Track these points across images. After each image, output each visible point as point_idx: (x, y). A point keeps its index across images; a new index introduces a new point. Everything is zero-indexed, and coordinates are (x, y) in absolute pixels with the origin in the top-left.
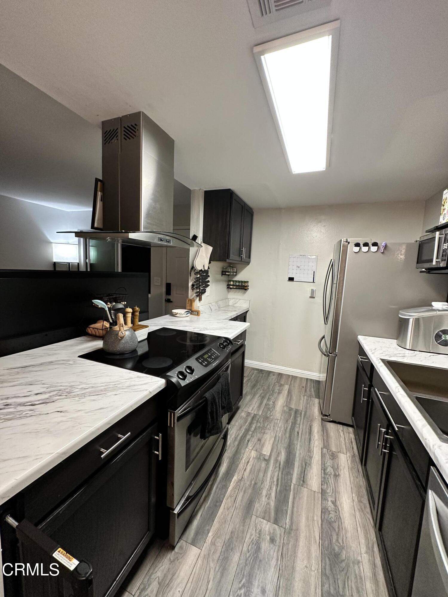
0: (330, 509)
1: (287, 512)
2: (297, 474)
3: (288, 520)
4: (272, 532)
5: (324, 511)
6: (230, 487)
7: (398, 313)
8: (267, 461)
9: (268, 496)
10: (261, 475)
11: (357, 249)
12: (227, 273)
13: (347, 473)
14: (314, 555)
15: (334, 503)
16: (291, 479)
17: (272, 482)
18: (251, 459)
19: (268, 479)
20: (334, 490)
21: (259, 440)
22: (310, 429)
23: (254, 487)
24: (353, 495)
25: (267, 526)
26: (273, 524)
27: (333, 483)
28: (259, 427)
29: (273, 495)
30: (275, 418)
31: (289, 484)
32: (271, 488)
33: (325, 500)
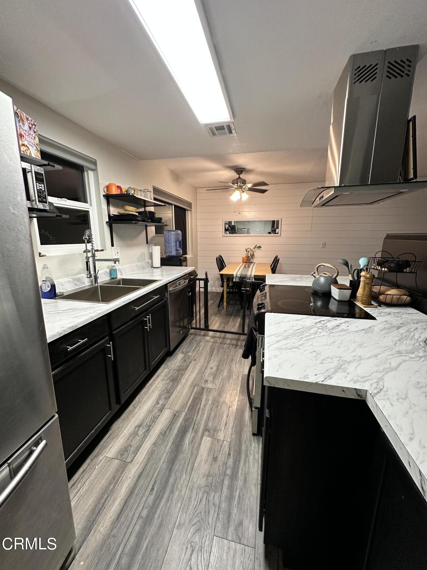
0: (163, 400)
1: (195, 393)
2: (178, 421)
3: (195, 390)
4: (206, 384)
5: (167, 398)
8: (206, 429)
9: (207, 400)
10: (212, 414)
16: (185, 416)
17: (204, 410)
19: (206, 412)
24: (136, 411)
25: (210, 385)
26: (205, 387)
29: (203, 401)
31: (188, 411)
32: (205, 406)
33: (163, 404)
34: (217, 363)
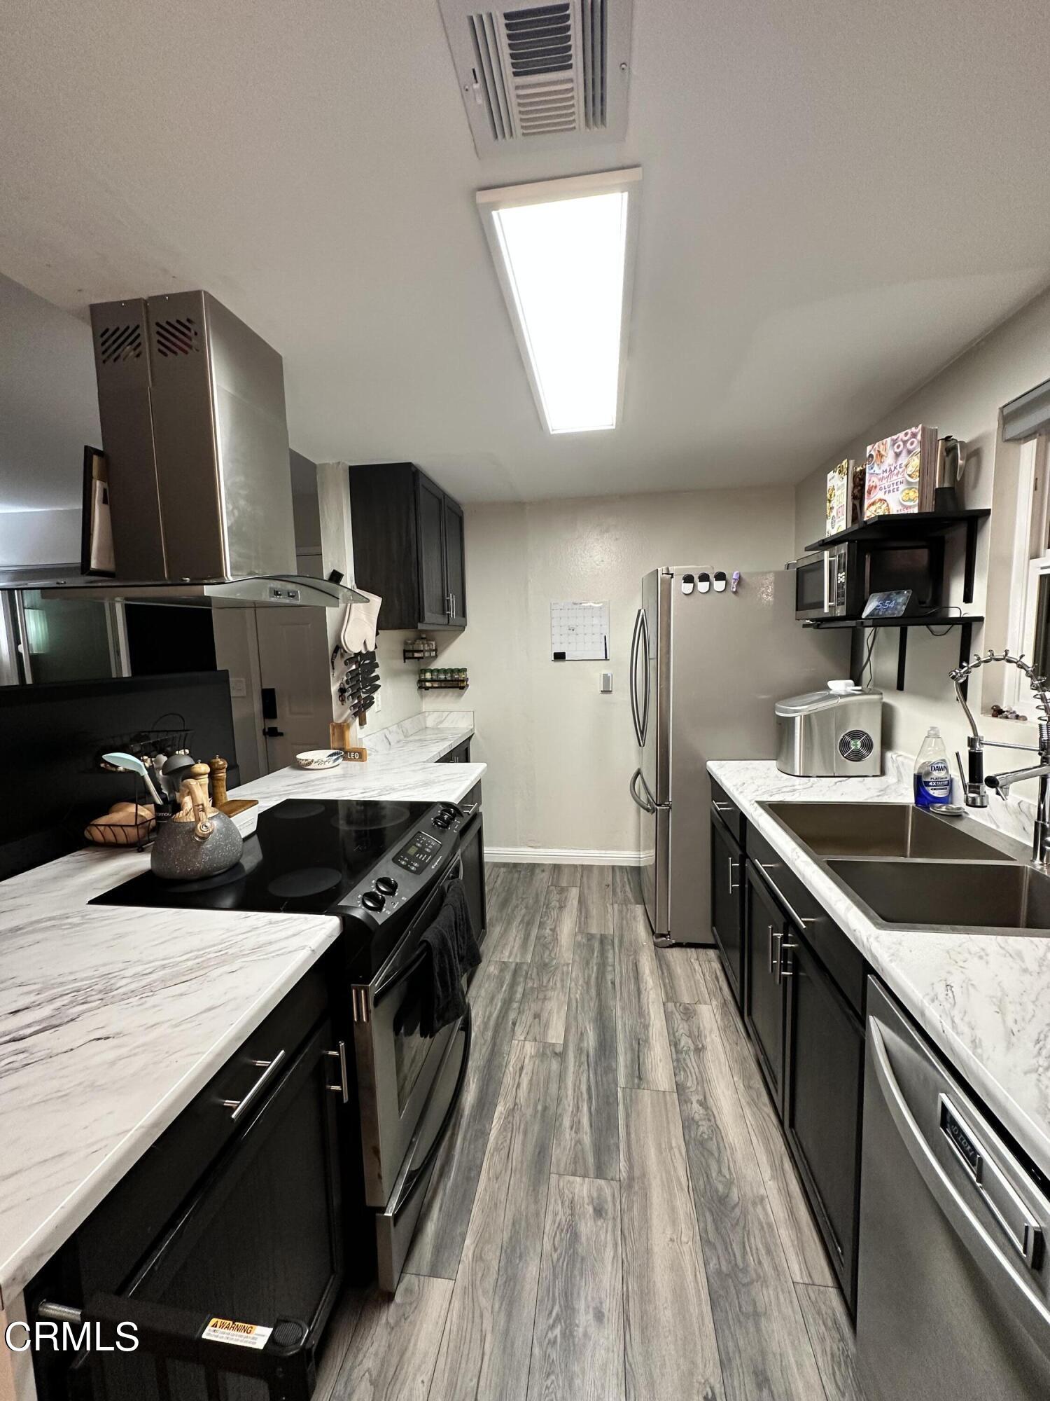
0: (697, 1117)
1: (618, 1148)
2: (626, 1066)
3: (622, 1163)
4: (595, 1195)
5: (688, 1124)
6: (492, 1132)
7: (774, 709)
8: (561, 1056)
9: (576, 1126)
10: (554, 1088)
11: (688, 588)
12: (416, 655)
13: (718, 1040)
14: (681, 1213)
15: (703, 1103)
16: (615, 1080)
17: (578, 1098)
18: (527, 1061)
19: (570, 1092)
20: (699, 1079)
21: (537, 1016)
22: (635, 968)
23: (543, 1115)
24: (735, 1079)
25: (582, 1188)
26: (595, 1180)
27: (696, 1067)
28: (532, 988)
29: (585, 1121)
30: (562, 962)
31: (614, 1091)
32: (578, 1108)
33: (686, 1102)
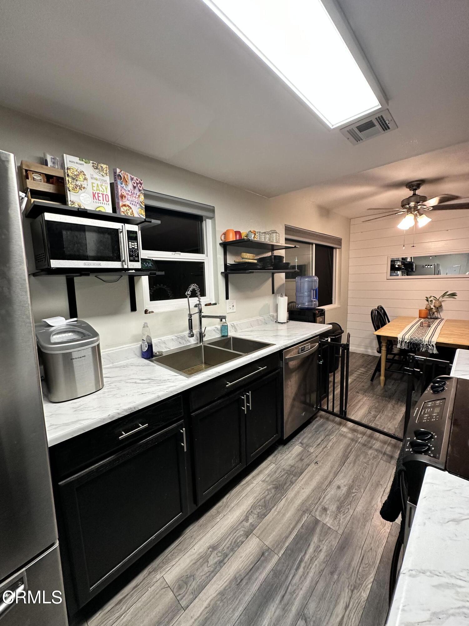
0: (255, 516)
1: (302, 526)
2: (265, 568)
3: (304, 520)
4: (324, 515)
5: (262, 516)
6: (372, 580)
9: (318, 550)
10: (320, 586)
15: (246, 519)
16: (277, 564)
17: (308, 567)
19: (311, 574)
20: (234, 531)
23: (336, 569)
24: (218, 520)
25: (328, 520)
26: (321, 520)
29: (311, 550)
31: (284, 556)
32: (312, 559)
33: (253, 525)
34: (350, 482)
